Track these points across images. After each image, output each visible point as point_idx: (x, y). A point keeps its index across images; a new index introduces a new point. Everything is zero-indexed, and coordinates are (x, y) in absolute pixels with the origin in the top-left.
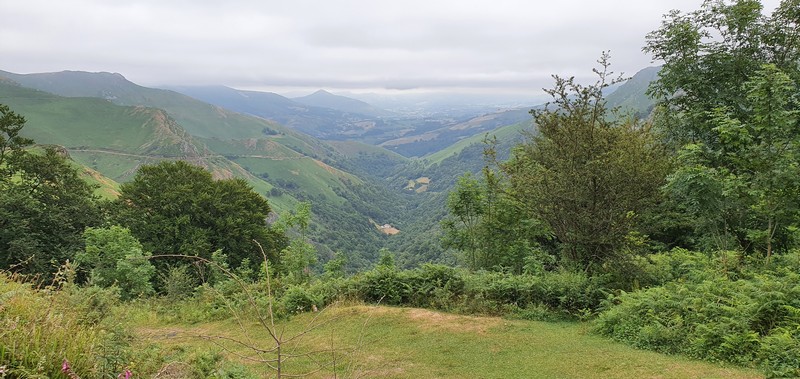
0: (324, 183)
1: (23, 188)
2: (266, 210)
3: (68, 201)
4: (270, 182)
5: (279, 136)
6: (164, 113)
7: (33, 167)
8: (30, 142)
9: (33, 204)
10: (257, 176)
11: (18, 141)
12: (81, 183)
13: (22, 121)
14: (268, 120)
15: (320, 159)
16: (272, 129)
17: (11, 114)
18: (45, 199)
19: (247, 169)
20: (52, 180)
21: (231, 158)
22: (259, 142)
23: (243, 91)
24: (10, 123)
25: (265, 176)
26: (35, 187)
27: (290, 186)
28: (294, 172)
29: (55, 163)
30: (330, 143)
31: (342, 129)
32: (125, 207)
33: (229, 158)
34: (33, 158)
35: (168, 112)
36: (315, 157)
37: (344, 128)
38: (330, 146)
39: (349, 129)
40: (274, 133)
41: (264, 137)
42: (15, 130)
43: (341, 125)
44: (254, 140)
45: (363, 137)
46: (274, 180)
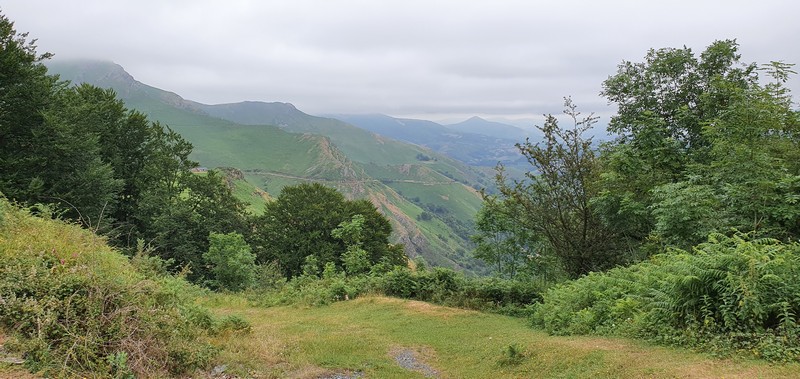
0: (474, 209)
1: (189, 203)
2: (388, 229)
3: (222, 215)
4: (421, 206)
5: (432, 162)
6: (328, 140)
7: (198, 186)
8: (196, 165)
9: (195, 217)
10: (409, 200)
11: (187, 163)
12: (234, 200)
13: (190, 147)
14: (422, 147)
15: (470, 185)
16: (425, 155)
17: (183, 141)
18: (205, 213)
19: (400, 193)
20: (212, 197)
21: (386, 182)
22: (413, 168)
23: (400, 119)
24: (182, 149)
25: (417, 200)
26: (198, 203)
27: (440, 210)
28: (443, 197)
29: (214, 182)
30: (481, 169)
31: (494, 155)
32: (269, 222)
33: (384, 182)
34: (197, 179)
35: (332, 138)
36: (466, 183)
37: (497, 154)
38: (481, 171)
39: (501, 155)
40: (427, 159)
41: (417, 162)
42: (186, 155)
43: (493, 151)
44: (408, 166)
45: (515, 163)
46: (425, 204)
